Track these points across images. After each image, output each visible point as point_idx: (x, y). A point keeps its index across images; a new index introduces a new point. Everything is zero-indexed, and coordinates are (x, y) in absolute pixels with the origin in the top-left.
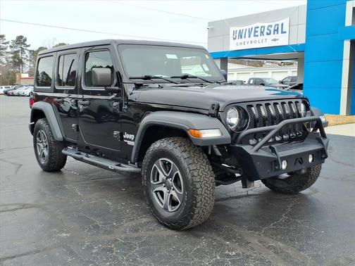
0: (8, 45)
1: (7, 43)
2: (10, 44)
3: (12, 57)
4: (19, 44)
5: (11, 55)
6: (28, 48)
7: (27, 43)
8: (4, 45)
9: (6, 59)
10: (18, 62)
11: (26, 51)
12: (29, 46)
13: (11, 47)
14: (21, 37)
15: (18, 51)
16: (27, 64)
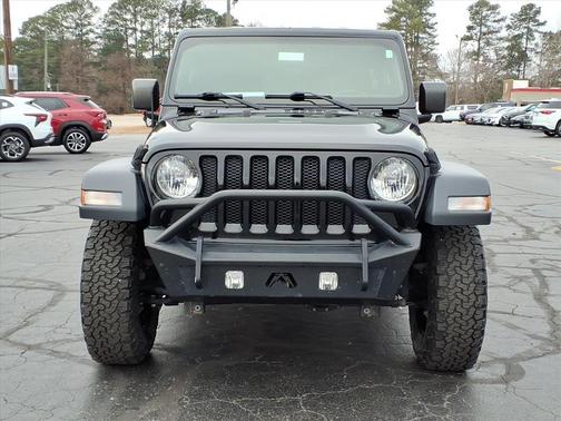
0: (503, 24)
1: (502, 20)
2: (508, 22)
3: (508, 48)
4: (524, 20)
5: (507, 44)
6: (542, 29)
7: (541, 18)
8: (495, 24)
9: (496, 51)
10: (517, 57)
11: (536, 35)
12: (543, 24)
13: (509, 27)
14: (531, 6)
15: (520, 36)
16: (535, 59)
